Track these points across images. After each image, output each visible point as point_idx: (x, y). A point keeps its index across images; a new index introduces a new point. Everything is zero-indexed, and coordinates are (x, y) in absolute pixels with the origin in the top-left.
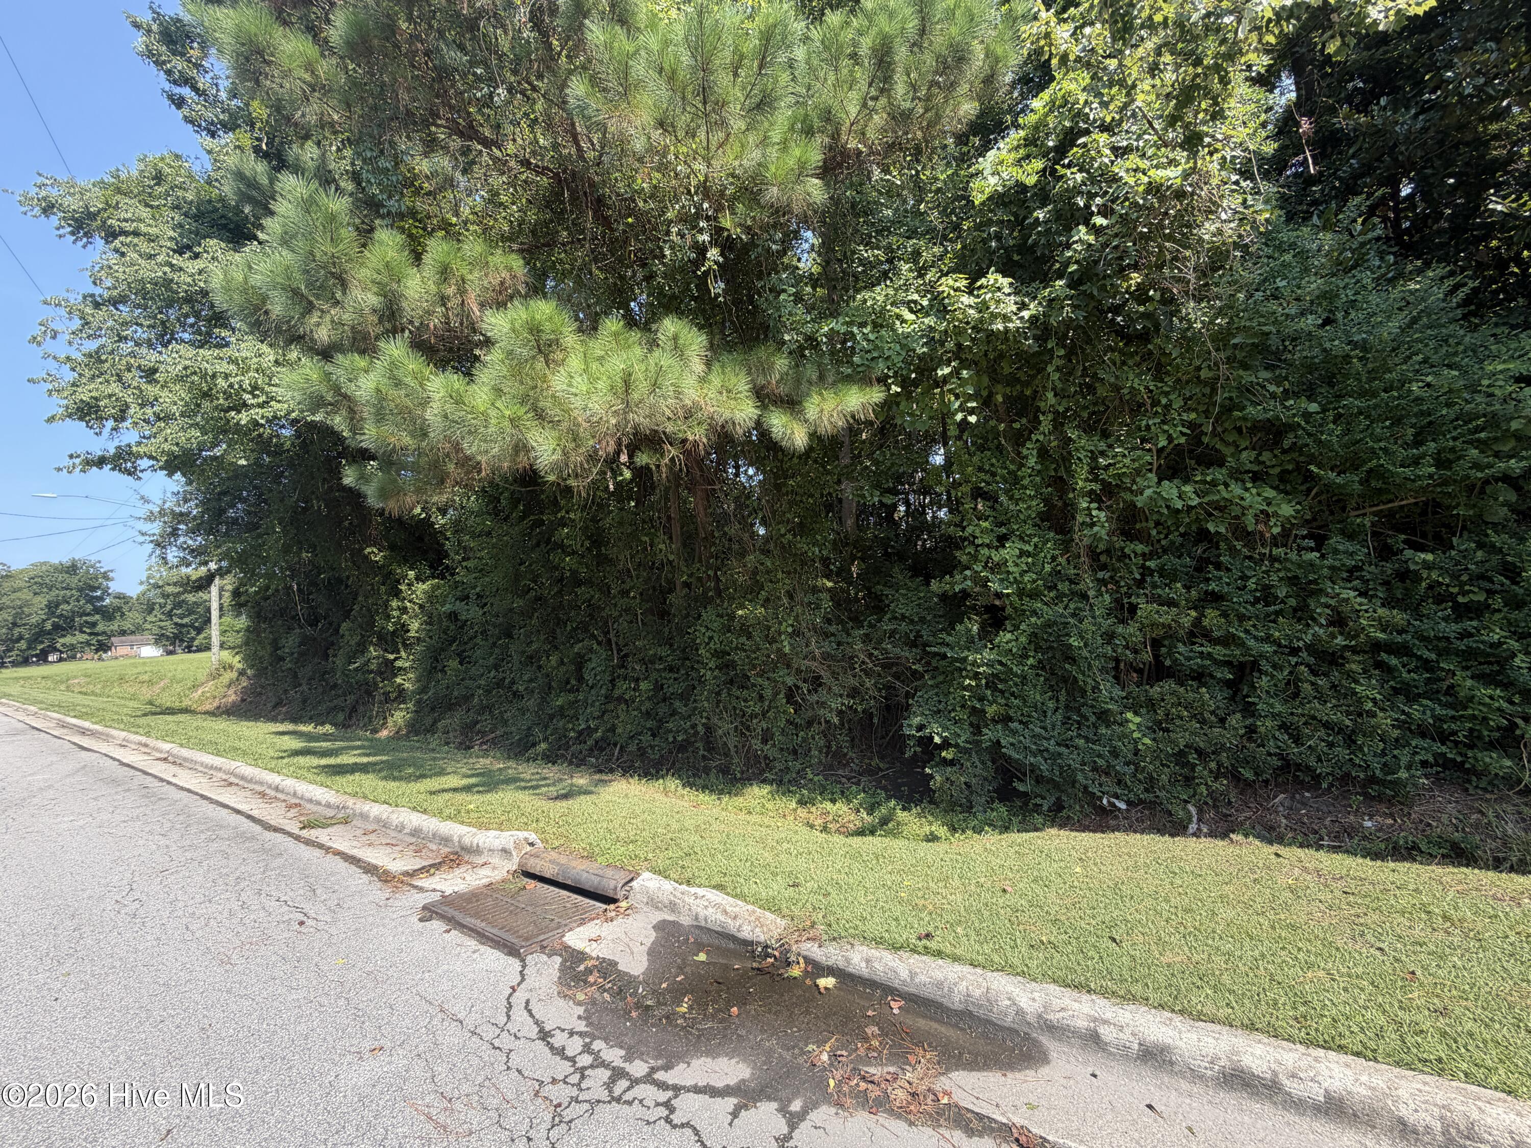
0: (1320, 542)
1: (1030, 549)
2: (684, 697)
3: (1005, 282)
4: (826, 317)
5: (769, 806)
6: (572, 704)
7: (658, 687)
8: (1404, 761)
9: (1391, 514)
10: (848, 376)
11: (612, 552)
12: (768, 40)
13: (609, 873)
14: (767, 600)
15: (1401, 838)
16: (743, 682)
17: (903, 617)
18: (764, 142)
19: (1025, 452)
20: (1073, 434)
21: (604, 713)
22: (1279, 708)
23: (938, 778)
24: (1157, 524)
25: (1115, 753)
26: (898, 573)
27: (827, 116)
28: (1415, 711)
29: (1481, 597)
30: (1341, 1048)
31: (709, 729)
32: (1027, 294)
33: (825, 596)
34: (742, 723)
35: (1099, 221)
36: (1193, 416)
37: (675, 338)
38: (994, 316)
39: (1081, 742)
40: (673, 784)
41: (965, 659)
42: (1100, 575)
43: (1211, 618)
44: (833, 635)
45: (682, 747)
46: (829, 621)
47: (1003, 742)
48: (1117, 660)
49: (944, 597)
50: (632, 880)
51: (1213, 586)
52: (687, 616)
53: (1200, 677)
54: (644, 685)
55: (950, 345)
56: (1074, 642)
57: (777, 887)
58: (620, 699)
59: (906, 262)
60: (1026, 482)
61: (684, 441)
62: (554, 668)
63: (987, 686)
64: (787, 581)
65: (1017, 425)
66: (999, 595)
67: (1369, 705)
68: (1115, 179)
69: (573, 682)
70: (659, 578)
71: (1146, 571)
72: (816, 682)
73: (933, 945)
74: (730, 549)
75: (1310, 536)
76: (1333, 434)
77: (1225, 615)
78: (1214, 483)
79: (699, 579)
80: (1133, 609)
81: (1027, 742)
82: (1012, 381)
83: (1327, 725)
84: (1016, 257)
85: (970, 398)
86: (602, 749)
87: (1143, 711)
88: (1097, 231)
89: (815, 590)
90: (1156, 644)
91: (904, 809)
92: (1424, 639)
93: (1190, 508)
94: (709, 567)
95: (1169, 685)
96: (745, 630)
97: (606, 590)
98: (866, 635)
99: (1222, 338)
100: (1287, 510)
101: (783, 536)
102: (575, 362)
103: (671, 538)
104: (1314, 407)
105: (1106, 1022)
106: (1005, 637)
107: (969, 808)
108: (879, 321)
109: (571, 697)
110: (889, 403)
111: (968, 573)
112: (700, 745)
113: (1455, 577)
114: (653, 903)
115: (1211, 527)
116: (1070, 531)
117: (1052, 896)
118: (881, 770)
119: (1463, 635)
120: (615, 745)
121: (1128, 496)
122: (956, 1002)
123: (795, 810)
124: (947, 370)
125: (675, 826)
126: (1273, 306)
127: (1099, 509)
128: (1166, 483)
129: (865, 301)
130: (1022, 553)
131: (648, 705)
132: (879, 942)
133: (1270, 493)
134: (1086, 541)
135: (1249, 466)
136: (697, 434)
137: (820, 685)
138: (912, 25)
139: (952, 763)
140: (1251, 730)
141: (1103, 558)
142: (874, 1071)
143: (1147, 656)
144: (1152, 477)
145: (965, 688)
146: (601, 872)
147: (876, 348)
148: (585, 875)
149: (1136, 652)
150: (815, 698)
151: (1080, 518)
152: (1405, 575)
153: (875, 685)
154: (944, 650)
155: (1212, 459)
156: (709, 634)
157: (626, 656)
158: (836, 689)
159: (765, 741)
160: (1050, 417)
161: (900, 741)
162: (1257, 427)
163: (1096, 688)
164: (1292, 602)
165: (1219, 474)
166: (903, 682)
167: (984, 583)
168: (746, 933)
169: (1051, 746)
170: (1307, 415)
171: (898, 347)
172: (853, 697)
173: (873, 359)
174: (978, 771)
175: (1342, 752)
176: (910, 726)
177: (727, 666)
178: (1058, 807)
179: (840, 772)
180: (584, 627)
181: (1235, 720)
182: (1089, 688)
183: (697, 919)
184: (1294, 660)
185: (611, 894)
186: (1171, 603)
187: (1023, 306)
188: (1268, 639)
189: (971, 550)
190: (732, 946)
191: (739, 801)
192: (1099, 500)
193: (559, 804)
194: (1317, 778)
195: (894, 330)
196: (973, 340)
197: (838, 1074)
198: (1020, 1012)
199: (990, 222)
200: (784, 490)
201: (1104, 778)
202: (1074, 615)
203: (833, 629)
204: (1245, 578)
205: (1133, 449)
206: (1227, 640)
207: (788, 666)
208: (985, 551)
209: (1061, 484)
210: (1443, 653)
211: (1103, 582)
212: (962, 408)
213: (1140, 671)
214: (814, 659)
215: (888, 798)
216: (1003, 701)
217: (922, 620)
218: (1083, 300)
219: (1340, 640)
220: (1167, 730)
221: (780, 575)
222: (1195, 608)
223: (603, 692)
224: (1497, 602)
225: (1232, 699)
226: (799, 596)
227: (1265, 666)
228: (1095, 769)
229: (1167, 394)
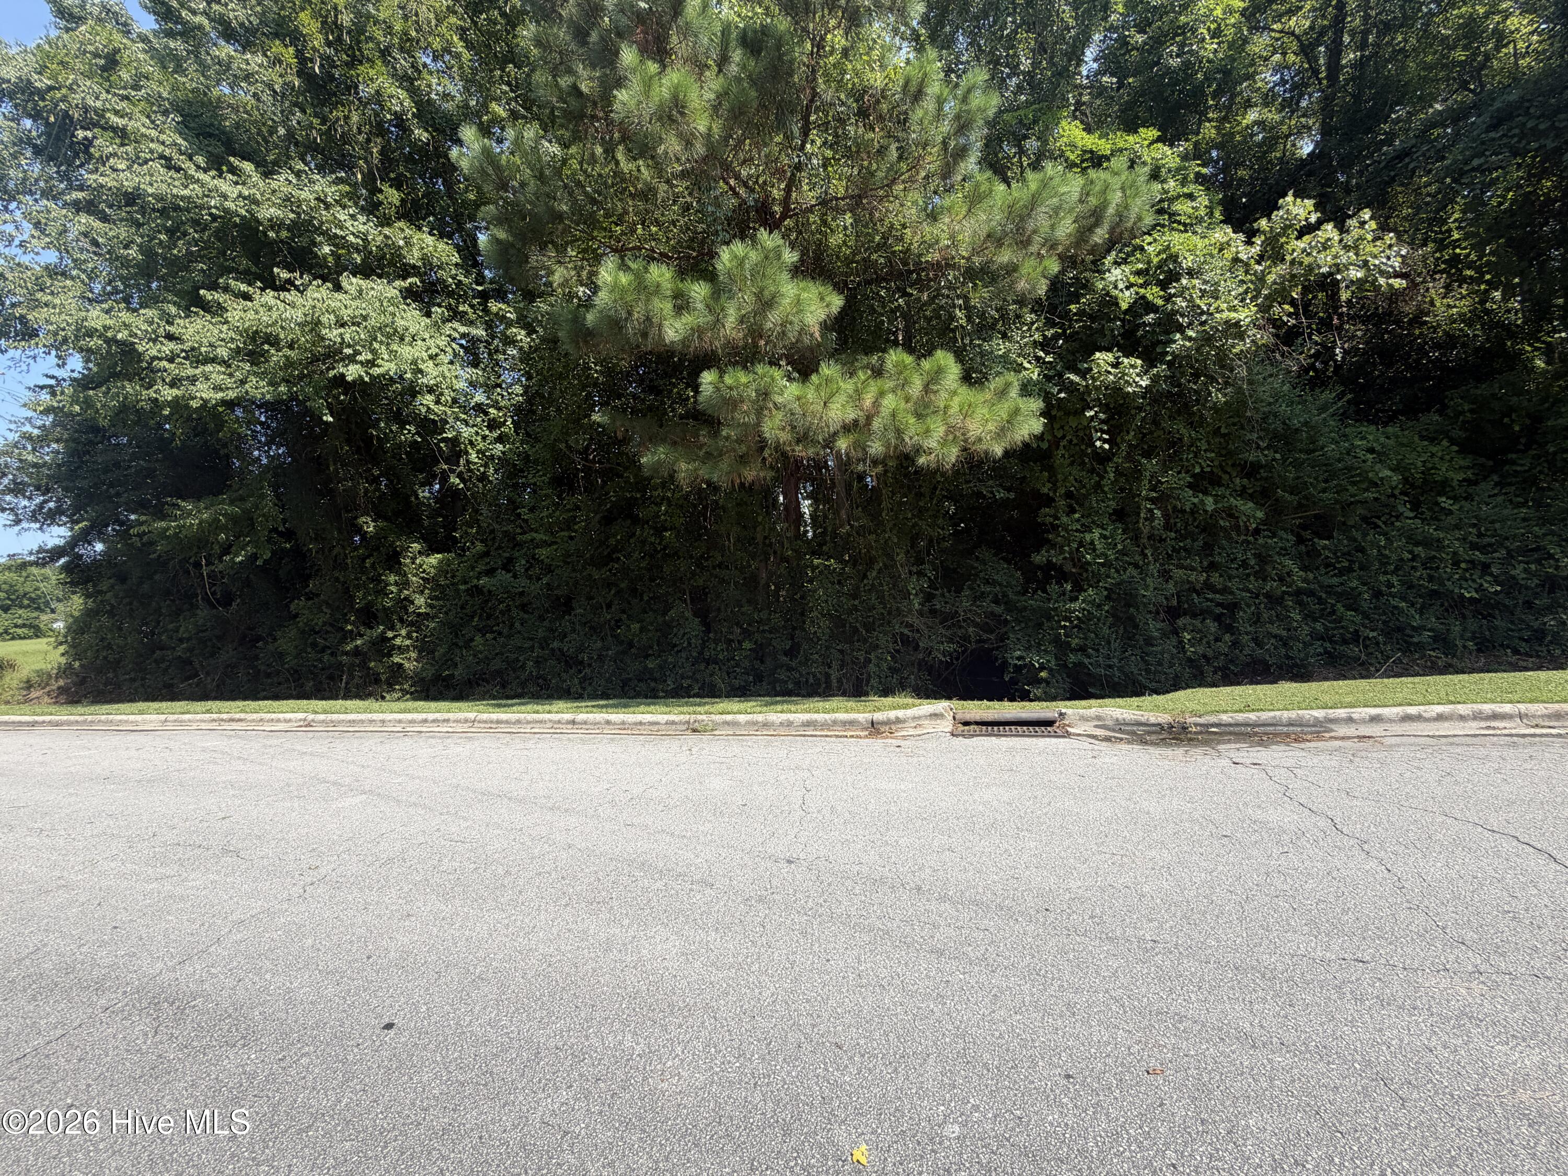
8: (1312, 652)
22: (1250, 628)
23: (1035, 691)
28: (1318, 626)
29: (1346, 564)
35: (1190, 333)
41: (1059, 607)
43: (1215, 578)
47: (1085, 664)
51: (1216, 559)
53: (1206, 613)
55: (1094, 396)
56: (1144, 593)
58: (710, 660)
60: (1105, 490)
67: (1295, 624)
71: (1176, 550)
75: (1270, 529)
77: (1222, 576)
78: (1222, 497)
81: (1100, 661)
83: (1275, 637)
90: (1181, 594)
92: (1322, 587)
93: (1209, 510)
100: (1260, 514)
105: (1353, 713)
106: (1090, 592)
111: (1066, 548)
113: (1335, 554)
115: (1222, 523)
119: (1340, 584)
121: (1174, 502)
122: (1284, 722)
124: (1092, 413)
127: (1158, 509)
131: (746, 663)
133: (1250, 504)
134: (1148, 529)
135: (1239, 488)
137: (921, 635)
139: (1045, 683)
140: (1236, 642)
143: (1174, 602)
144: (1188, 491)
145: (1061, 628)
149: (1168, 600)
151: (1144, 515)
162: (1245, 465)
164: (1258, 567)
165: (1223, 491)
168: (1153, 721)
169: (1116, 662)
175: (1282, 651)
176: (1012, 657)
181: (1226, 637)
184: (1257, 601)
185: (1053, 719)
186: (1193, 569)
188: (1245, 589)
189: (1064, 533)
192: (1158, 504)
194: (1269, 667)
198: (1316, 718)
206: (1223, 591)
209: (1131, 492)
212: (1100, 439)
216: (1082, 636)
219: (1283, 589)
222: (1206, 572)
224: (1355, 567)
227: (1243, 605)
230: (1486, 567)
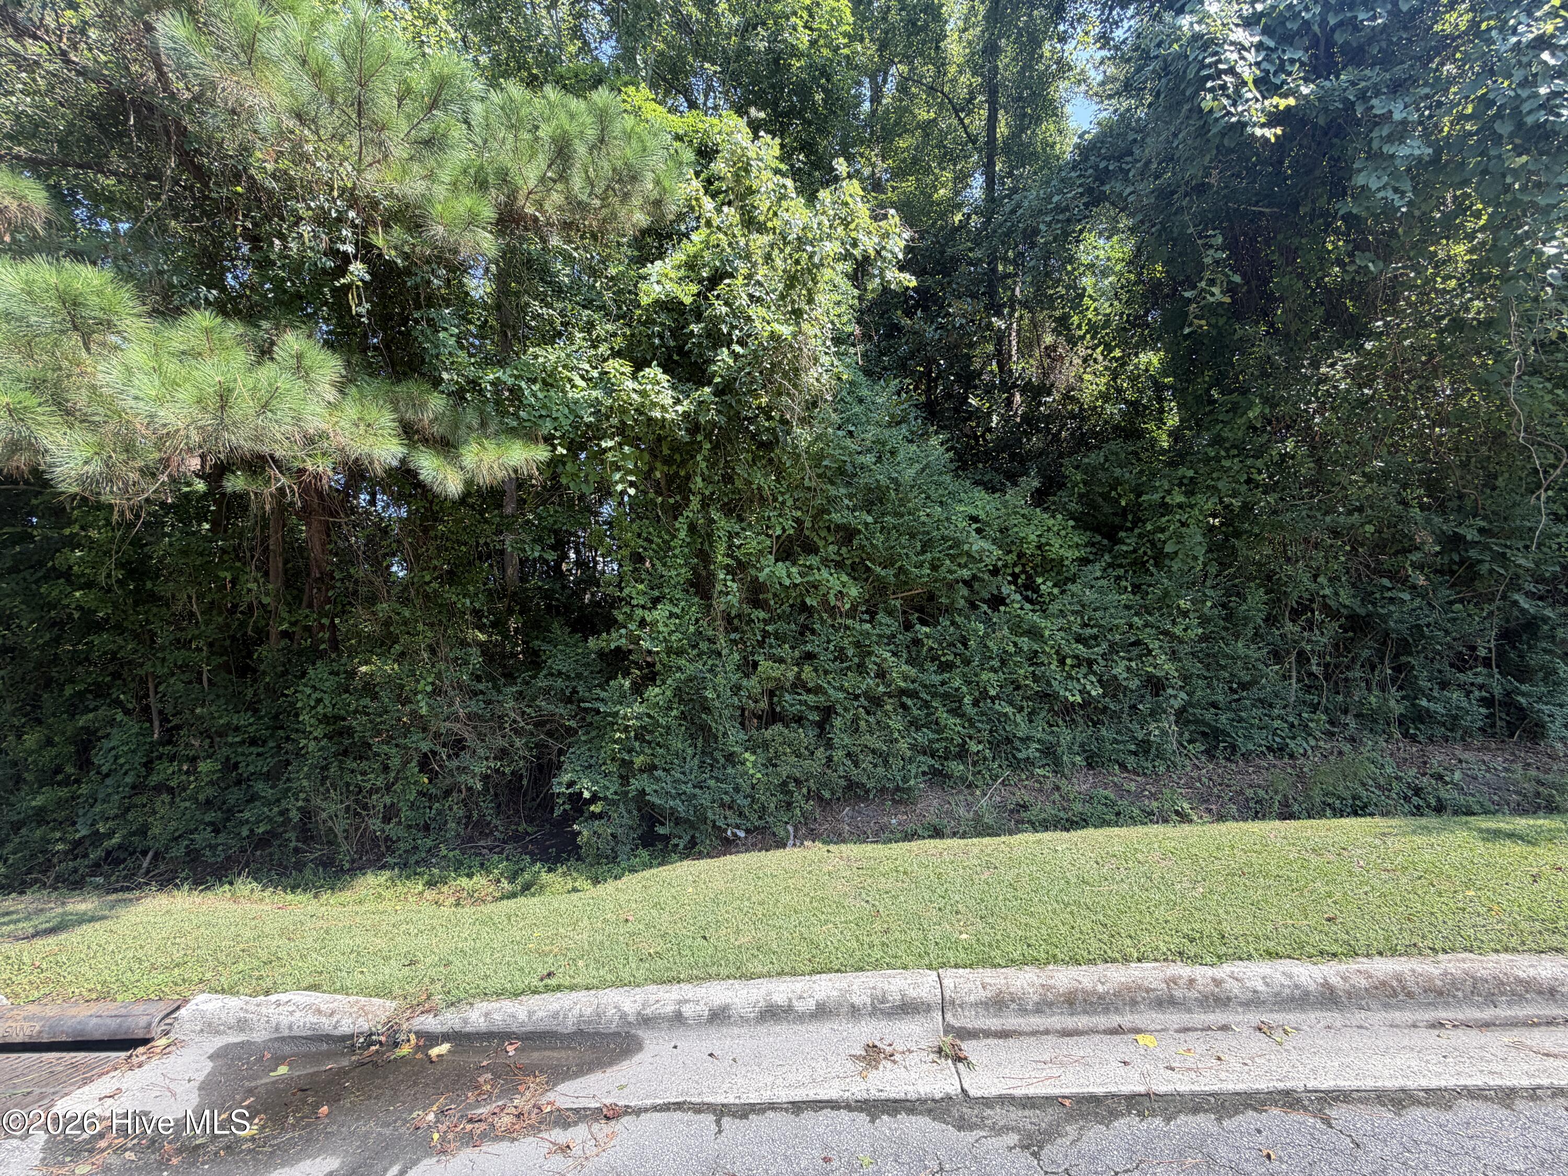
0: (873, 614)
1: (677, 611)
2: (270, 777)
3: (663, 378)
4: (493, 364)
5: (387, 894)
6: (60, 803)
7: (230, 766)
8: (914, 771)
9: (912, 598)
10: (513, 428)
11: (164, 589)
12: (441, 88)
13: (139, 1009)
14: (403, 654)
15: (910, 828)
16: (363, 751)
17: (560, 673)
18: (431, 176)
19: (677, 525)
20: (715, 515)
21: (128, 810)
22: (847, 741)
23: (585, 833)
24: (775, 595)
25: (737, 789)
26: (558, 629)
27: (503, 176)
28: (919, 737)
29: (951, 658)
30: (830, 970)
31: (307, 814)
32: (682, 392)
33: (474, 650)
34: (357, 801)
35: (738, 349)
36: (799, 513)
37: (299, 357)
38: (654, 405)
39: (712, 783)
40: (245, 887)
41: (617, 713)
42: (733, 636)
43: (808, 672)
44: (482, 692)
45: (263, 842)
46: (479, 679)
47: (648, 790)
48: (743, 710)
49: (601, 654)
50: (178, 1008)
51: (809, 648)
52: (285, 673)
53: (799, 720)
54: (204, 766)
55: (614, 421)
56: (710, 694)
57: (391, 971)
58: (160, 788)
59: (581, 331)
60: (677, 552)
61: (302, 471)
62: (30, 753)
63: (636, 738)
64: (429, 634)
65: (672, 501)
66: (650, 652)
67: (896, 735)
68: (749, 319)
69: (70, 769)
70: (243, 625)
71: (766, 635)
72: (458, 745)
73: (552, 982)
74: (355, 592)
75: (866, 612)
76: (879, 539)
77: (816, 670)
78: (810, 567)
79: (307, 629)
80: (755, 665)
81: (669, 788)
82: (668, 461)
83: (873, 751)
84: (676, 357)
85: (630, 472)
86: (118, 862)
87: (759, 751)
88: (736, 356)
89: (463, 643)
90: (772, 694)
91: (550, 870)
92: (925, 686)
93: (796, 585)
94: (322, 614)
95: (778, 727)
96: (369, 689)
97: (146, 638)
98: (521, 693)
99: (817, 459)
100: (854, 592)
101: (428, 583)
102: (137, 355)
103: (266, 574)
104: (870, 519)
105: (687, 1001)
106: (653, 692)
107: (613, 859)
108: (550, 380)
109: (64, 792)
110: (554, 463)
111: (623, 631)
112: (291, 835)
113: (940, 644)
114: (210, 1028)
115: (808, 601)
116: (710, 598)
117: (666, 916)
118: (527, 834)
119: (943, 683)
120: (144, 853)
121: (753, 572)
122: (569, 1026)
123: (421, 893)
124: (610, 444)
125: (248, 934)
126: (848, 442)
127: (733, 580)
128: (780, 564)
129: (536, 357)
130: (672, 615)
131: (210, 792)
132: (500, 994)
133: (845, 578)
134: (722, 607)
135: (833, 557)
136: (321, 466)
137: (463, 748)
138: (591, 133)
139: (599, 816)
140: (830, 759)
141: (736, 621)
142: (483, 1111)
143: (764, 704)
144: (772, 558)
145: (615, 742)
146: (123, 1011)
147: (544, 406)
148: (95, 1020)
149: (756, 702)
150: (455, 763)
151: (719, 587)
152: (917, 642)
153: (526, 744)
154: (597, 705)
155: (811, 549)
156: (315, 696)
157: (178, 727)
158: (481, 752)
159: (387, 820)
160: (699, 497)
161: (549, 801)
162: (839, 527)
163: (725, 734)
164: (856, 660)
165: (813, 560)
166: (557, 739)
167: (636, 640)
168: (345, 1028)
169: (689, 789)
170: (866, 524)
171: (566, 411)
172: (501, 759)
173: (541, 416)
174: (625, 821)
175: (880, 770)
176: (560, 784)
177: (341, 734)
178: (693, 843)
179: (482, 843)
180: (100, 691)
181: (820, 753)
182: (720, 735)
183: (277, 1029)
184: (856, 704)
185: (140, 1034)
186: (781, 661)
187: (678, 402)
188: (841, 688)
189: (627, 609)
190: (325, 1046)
191: (346, 896)
192: (734, 574)
193: (39, 943)
194: (867, 792)
195: (565, 392)
196: (635, 420)
197: (443, 1128)
198: (623, 1016)
199: (654, 322)
200: (432, 534)
201: (728, 813)
202: (711, 671)
203: (481, 687)
204: (829, 642)
205: (758, 534)
206: (818, 690)
207: (424, 730)
208: (639, 612)
209: (705, 557)
210: (934, 695)
211: (734, 642)
212: (622, 480)
213: (760, 718)
214: (457, 720)
215: (533, 862)
216: (649, 751)
217: (579, 676)
218: (725, 408)
219: (881, 689)
220: (775, 766)
221: (420, 627)
222: (797, 665)
223: (129, 780)
224: (958, 662)
225: (819, 736)
226: (444, 650)
227: (840, 710)
228: (722, 805)
229: (783, 494)
230: (1090, 663)
